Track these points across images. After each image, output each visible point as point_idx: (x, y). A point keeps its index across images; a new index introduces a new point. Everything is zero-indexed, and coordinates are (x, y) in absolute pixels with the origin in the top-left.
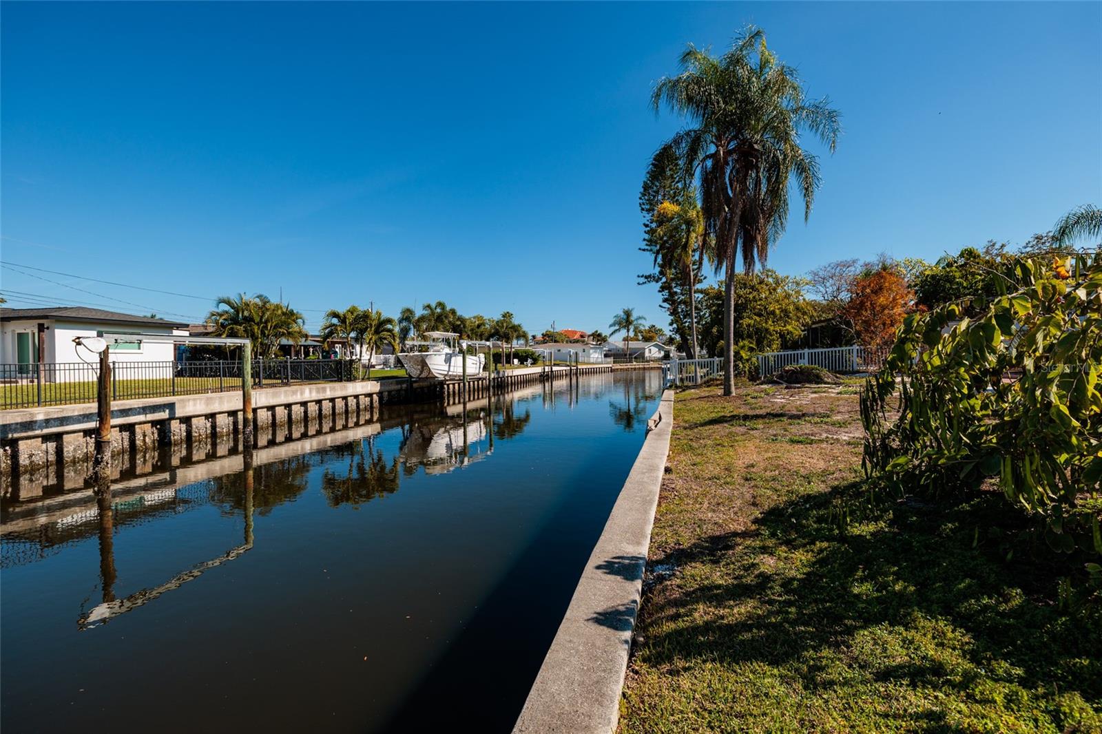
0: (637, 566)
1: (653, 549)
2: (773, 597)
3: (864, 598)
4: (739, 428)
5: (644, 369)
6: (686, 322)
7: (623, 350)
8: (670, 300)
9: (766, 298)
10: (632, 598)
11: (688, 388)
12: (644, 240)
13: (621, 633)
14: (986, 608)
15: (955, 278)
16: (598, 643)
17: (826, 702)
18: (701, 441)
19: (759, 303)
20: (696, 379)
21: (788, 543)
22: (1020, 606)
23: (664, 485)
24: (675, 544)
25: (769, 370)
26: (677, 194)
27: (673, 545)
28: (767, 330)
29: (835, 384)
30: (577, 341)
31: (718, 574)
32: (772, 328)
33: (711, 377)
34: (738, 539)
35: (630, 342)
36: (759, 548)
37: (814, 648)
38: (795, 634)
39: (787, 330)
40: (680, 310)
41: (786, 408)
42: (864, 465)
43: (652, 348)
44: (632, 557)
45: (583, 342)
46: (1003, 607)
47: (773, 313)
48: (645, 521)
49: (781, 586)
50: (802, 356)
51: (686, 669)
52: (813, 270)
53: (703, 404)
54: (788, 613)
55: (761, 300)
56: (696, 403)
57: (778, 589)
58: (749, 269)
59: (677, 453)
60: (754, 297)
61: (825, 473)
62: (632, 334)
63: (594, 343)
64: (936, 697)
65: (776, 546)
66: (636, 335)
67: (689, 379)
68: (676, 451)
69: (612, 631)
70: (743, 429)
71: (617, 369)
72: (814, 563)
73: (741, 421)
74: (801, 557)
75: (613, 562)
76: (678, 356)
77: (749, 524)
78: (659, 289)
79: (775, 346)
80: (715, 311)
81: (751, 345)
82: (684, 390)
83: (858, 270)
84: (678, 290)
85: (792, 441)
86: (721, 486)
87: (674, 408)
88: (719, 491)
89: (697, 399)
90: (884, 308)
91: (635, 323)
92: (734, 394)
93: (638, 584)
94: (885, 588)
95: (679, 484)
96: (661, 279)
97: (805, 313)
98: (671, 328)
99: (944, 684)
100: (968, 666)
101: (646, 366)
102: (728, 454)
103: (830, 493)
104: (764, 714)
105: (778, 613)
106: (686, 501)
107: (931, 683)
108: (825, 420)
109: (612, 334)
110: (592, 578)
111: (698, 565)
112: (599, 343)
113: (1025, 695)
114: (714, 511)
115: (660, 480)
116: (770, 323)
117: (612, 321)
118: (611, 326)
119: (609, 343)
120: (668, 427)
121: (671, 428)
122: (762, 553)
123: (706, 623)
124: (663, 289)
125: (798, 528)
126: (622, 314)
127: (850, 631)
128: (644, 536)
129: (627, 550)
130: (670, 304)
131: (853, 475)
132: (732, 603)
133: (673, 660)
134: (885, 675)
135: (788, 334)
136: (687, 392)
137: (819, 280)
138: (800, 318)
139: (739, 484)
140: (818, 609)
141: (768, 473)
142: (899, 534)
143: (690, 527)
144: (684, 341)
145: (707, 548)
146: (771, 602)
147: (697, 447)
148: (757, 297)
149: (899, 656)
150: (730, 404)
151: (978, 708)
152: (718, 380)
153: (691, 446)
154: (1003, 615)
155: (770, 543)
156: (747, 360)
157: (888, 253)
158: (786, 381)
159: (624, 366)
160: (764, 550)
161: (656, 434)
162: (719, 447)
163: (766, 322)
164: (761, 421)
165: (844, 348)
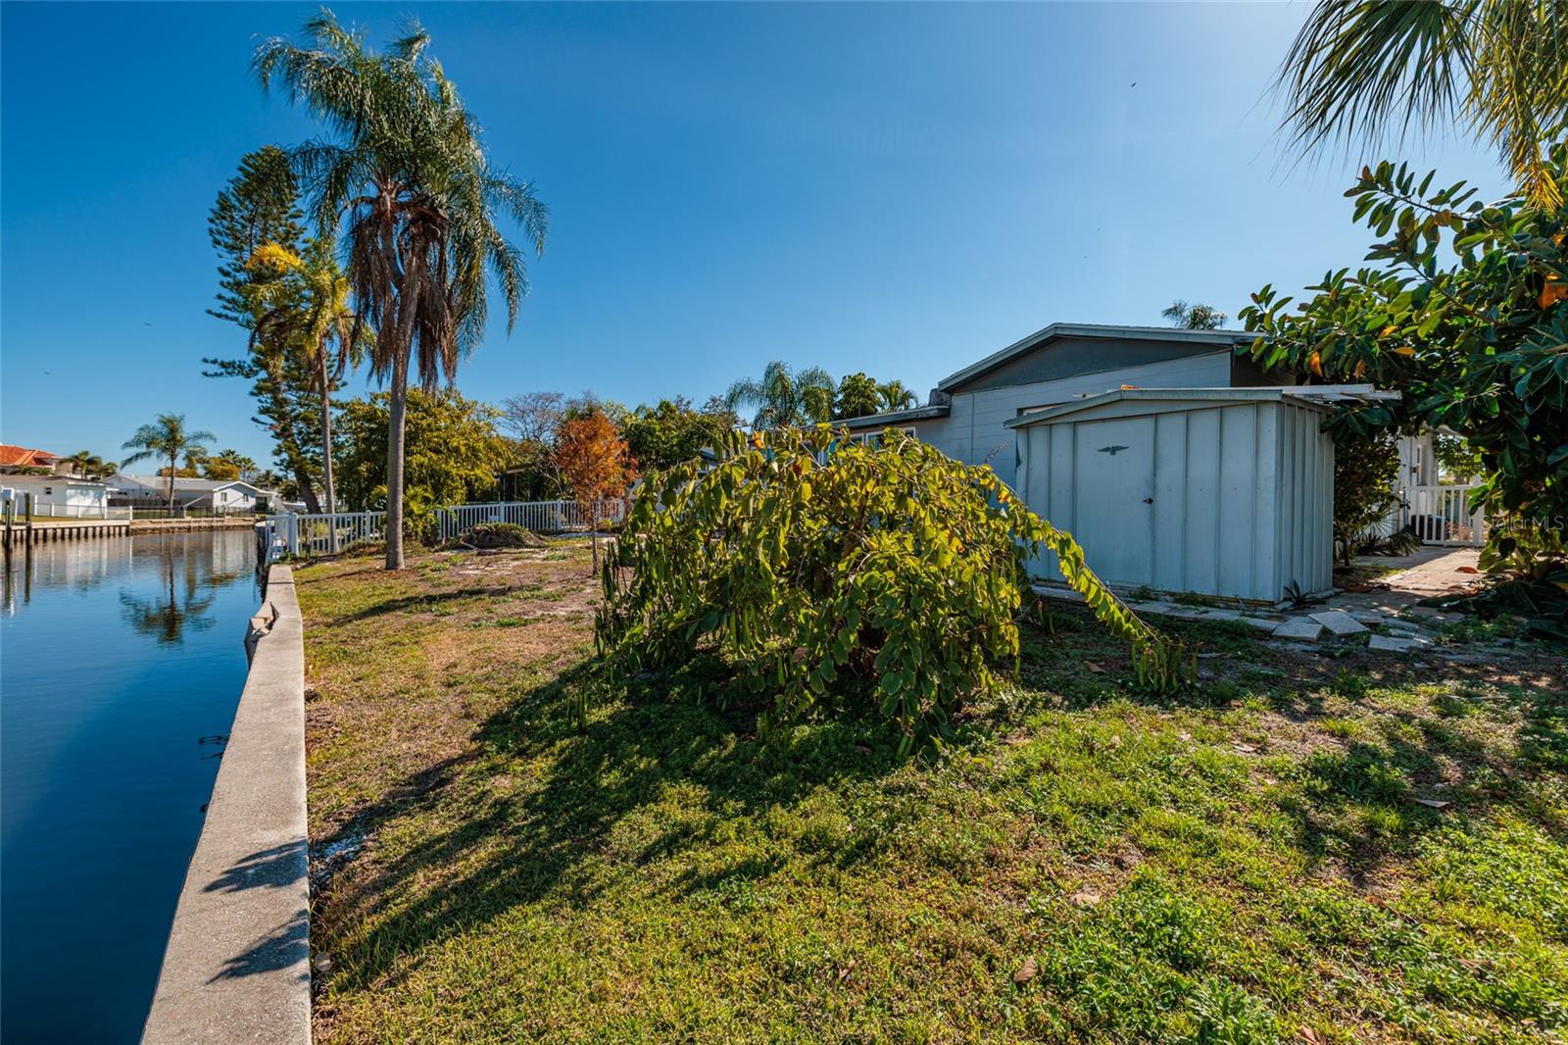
0: (295, 859)
1: (317, 824)
2: (516, 824)
3: (614, 787)
4: (422, 616)
5: (211, 528)
6: (308, 451)
7: (158, 493)
8: (277, 410)
9: (446, 428)
10: (297, 909)
11: (318, 560)
12: (220, 297)
13: (290, 969)
14: (712, 760)
15: (655, 431)
16: (247, 1006)
17: (598, 911)
18: (363, 642)
19: (435, 434)
20: (332, 546)
21: (521, 753)
22: (736, 748)
23: (310, 720)
24: (356, 803)
25: (452, 531)
26: (291, 236)
27: (352, 805)
28: (447, 473)
29: (539, 547)
30: (25, 471)
31: (436, 822)
32: (454, 471)
33: (360, 541)
34: (456, 767)
35: (176, 479)
36: (487, 770)
37: (575, 862)
38: (551, 854)
39: (475, 475)
40: (295, 431)
41: (484, 582)
42: (596, 641)
43: (229, 492)
44: (280, 848)
45: (45, 473)
46: (725, 753)
47: (457, 450)
48: (292, 785)
49: (525, 807)
50: (496, 512)
51: (415, 967)
52: (510, 397)
53: (353, 584)
54: (538, 835)
55: (438, 429)
56: (341, 583)
57: (521, 812)
58: (428, 384)
59: (321, 666)
60: (429, 425)
61: (549, 658)
62: (180, 464)
63: (78, 477)
64: (688, 857)
65: (508, 761)
66: (190, 465)
67: (319, 545)
68: (318, 664)
69: (271, 975)
70: (428, 617)
71: (145, 530)
72: (556, 768)
73: (424, 605)
74: (541, 765)
75: (241, 868)
76: (286, 507)
77: (468, 744)
78: (251, 388)
79: (458, 497)
80: (364, 440)
81: (427, 495)
82: (311, 564)
83: (561, 407)
84: (292, 397)
85: (502, 625)
86: (412, 701)
87: (298, 595)
88: (412, 710)
89: (340, 577)
90: (598, 457)
91: (189, 443)
92: (403, 567)
93: (304, 885)
94: (631, 770)
95: (339, 714)
96: (257, 373)
97: (498, 455)
98: (277, 459)
99: (692, 841)
100: (708, 816)
101: (214, 524)
102: (414, 656)
103: (559, 681)
104: (536, 960)
105: (528, 839)
106: (359, 736)
107: (683, 845)
108: (536, 593)
109: (130, 461)
110: (202, 911)
111: (403, 820)
112: (89, 477)
113: (747, 821)
114: (410, 739)
115: (302, 714)
116: (452, 463)
117: (131, 436)
118: (127, 445)
119: (120, 479)
120: (297, 627)
121: (301, 628)
122: (492, 776)
123: (434, 892)
124: (259, 390)
125: (530, 732)
126: (159, 426)
127: (606, 828)
128: (293, 808)
129: (267, 841)
130: (274, 418)
131: (580, 655)
132: (465, 851)
133: (392, 964)
134: (645, 858)
135: (476, 480)
136: (318, 567)
137: (518, 413)
138: (491, 460)
139: (441, 694)
140: (570, 818)
141: (478, 672)
142: (635, 710)
143: (376, 772)
144: (304, 482)
145: (411, 793)
146: (516, 831)
147: (358, 652)
148: (433, 425)
149: (654, 832)
150: (400, 581)
151: (719, 850)
152: (373, 546)
153: (345, 652)
154: (725, 760)
155: (500, 759)
156: (421, 516)
157: (594, 393)
158: (476, 546)
159: (162, 523)
160: (494, 770)
161: (274, 641)
162: (396, 647)
163: (447, 463)
164: (453, 602)
165: (547, 502)
